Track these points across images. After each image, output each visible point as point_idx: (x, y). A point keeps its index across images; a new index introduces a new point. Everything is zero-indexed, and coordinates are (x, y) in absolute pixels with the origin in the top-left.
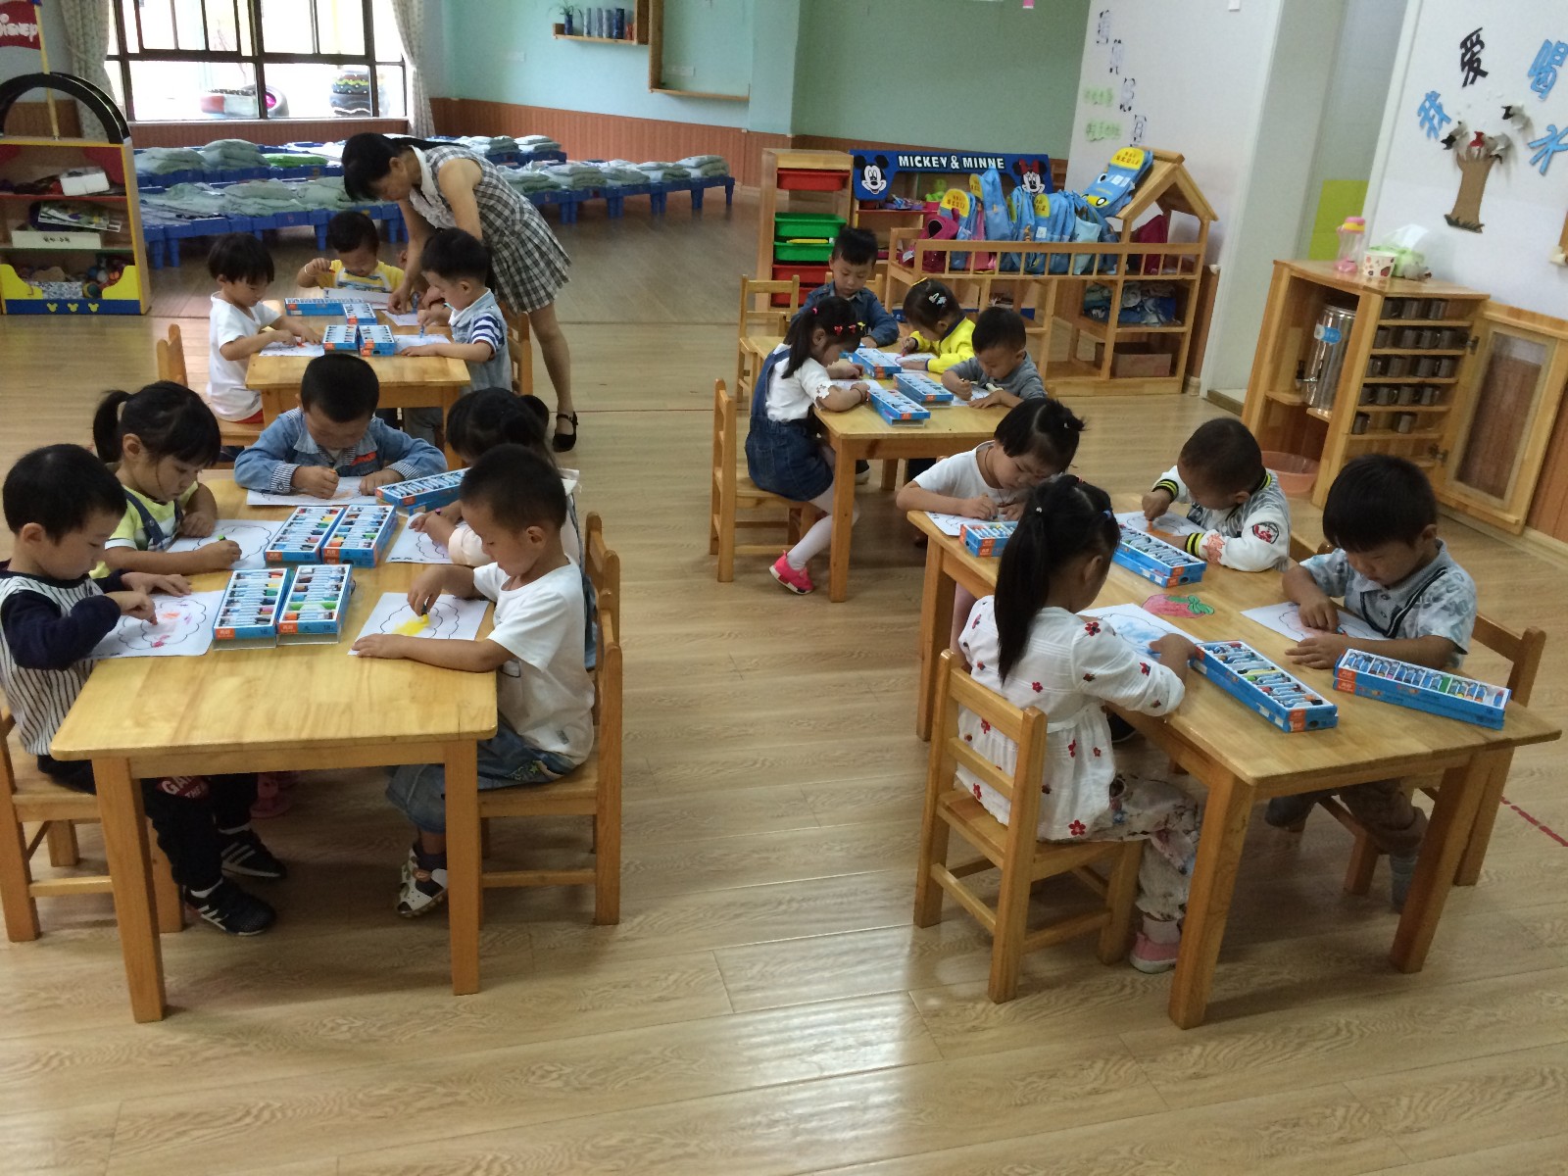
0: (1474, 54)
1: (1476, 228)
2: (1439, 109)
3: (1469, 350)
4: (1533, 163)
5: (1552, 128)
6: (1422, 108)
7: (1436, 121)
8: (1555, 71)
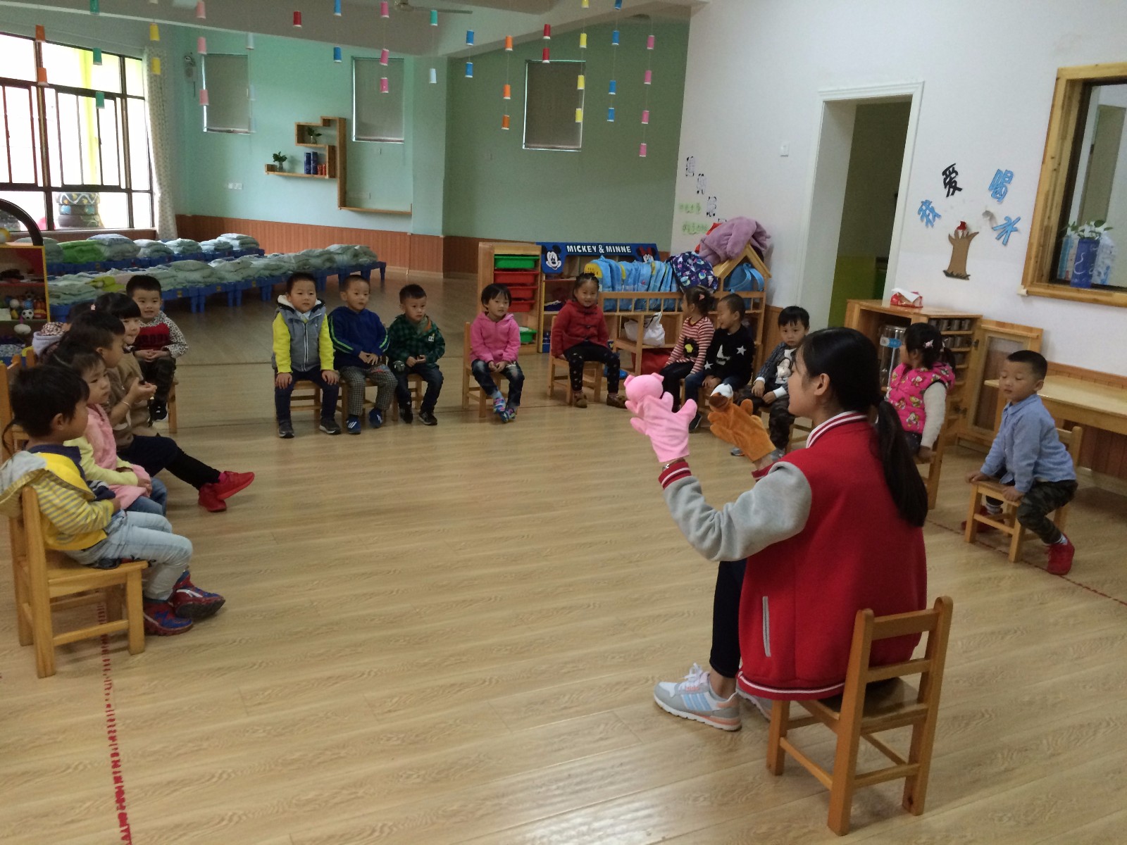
0: (951, 179)
1: (966, 277)
2: (932, 210)
3: (973, 348)
4: (998, 238)
5: (1007, 218)
6: (921, 210)
7: (931, 217)
8: (1006, 188)
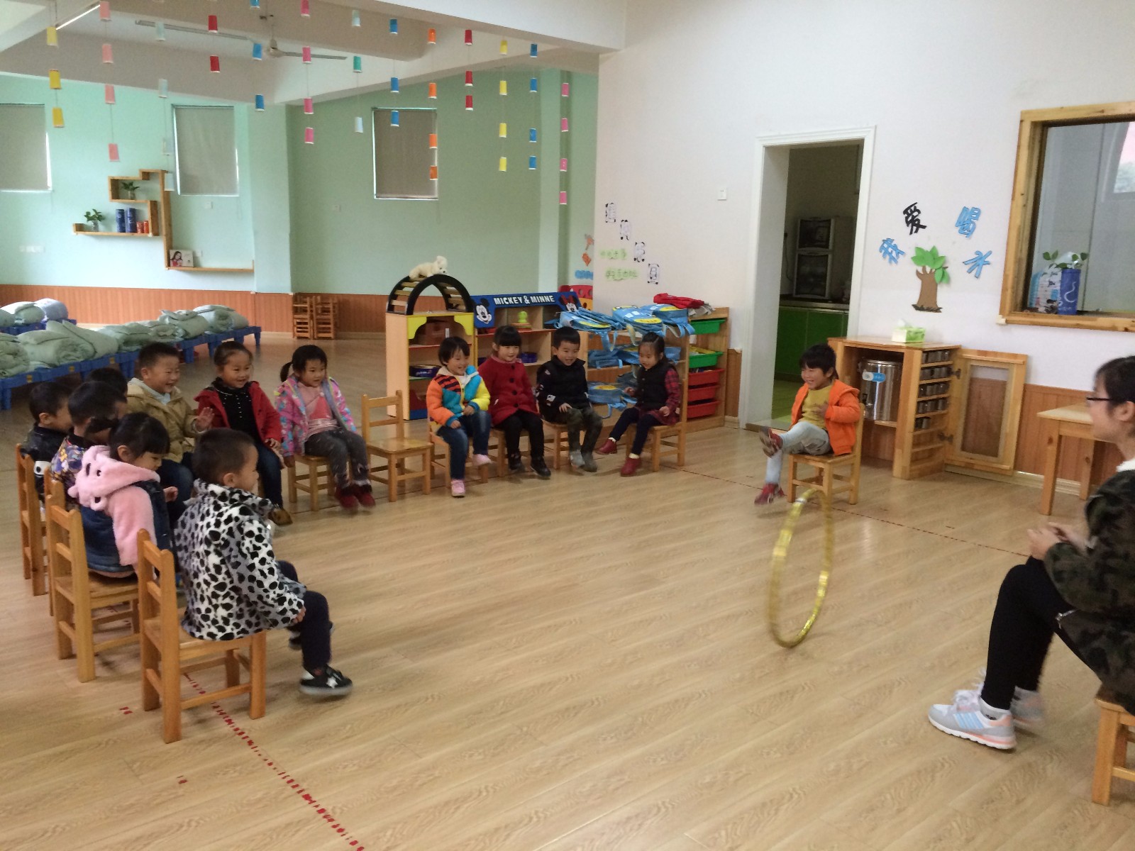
0: (914, 217)
1: (938, 310)
2: (895, 247)
3: (955, 377)
4: (970, 271)
5: (978, 253)
6: (882, 247)
7: (894, 254)
8: (974, 224)
